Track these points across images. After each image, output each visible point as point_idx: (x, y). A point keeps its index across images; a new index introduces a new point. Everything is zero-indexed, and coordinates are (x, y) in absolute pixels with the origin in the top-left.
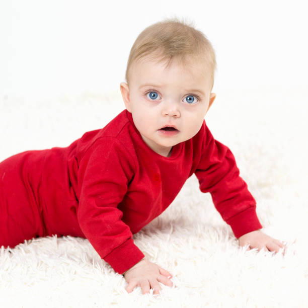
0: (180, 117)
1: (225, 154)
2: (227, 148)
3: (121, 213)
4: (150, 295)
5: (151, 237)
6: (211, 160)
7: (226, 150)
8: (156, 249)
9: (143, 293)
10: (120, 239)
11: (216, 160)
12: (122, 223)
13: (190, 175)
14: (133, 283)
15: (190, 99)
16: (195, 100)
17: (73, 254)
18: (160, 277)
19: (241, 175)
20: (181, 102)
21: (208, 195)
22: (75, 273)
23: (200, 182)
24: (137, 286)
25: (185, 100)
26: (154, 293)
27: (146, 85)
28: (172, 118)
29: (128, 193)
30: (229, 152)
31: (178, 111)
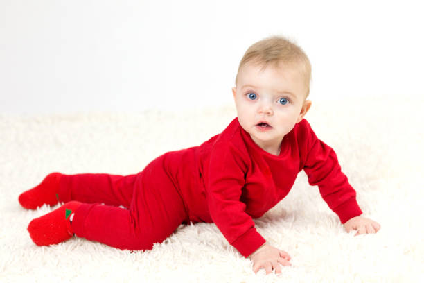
0: (273, 115)
1: (328, 153)
2: (330, 148)
3: (244, 205)
4: (273, 275)
5: (276, 225)
6: (317, 158)
7: (329, 150)
8: (279, 235)
9: (267, 273)
10: (244, 228)
11: (320, 158)
12: (245, 214)
13: (300, 170)
14: (257, 265)
15: (283, 101)
16: (288, 102)
17: (211, 242)
18: (280, 259)
19: (342, 170)
20: (275, 102)
21: (316, 188)
22: (213, 258)
23: (309, 177)
24: (260, 268)
25: (279, 101)
26: (276, 273)
27: (246, 86)
28: (266, 116)
29: (246, 185)
30: (332, 151)
31: (271, 109)
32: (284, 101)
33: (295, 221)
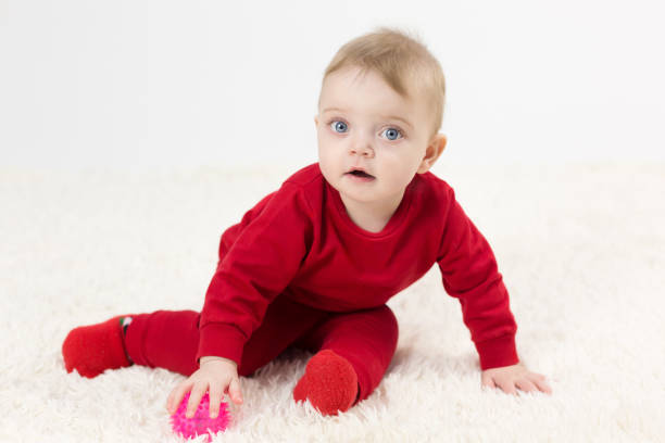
15: (392, 134)
31: (370, 147)
32: (394, 133)
33: (420, 377)
